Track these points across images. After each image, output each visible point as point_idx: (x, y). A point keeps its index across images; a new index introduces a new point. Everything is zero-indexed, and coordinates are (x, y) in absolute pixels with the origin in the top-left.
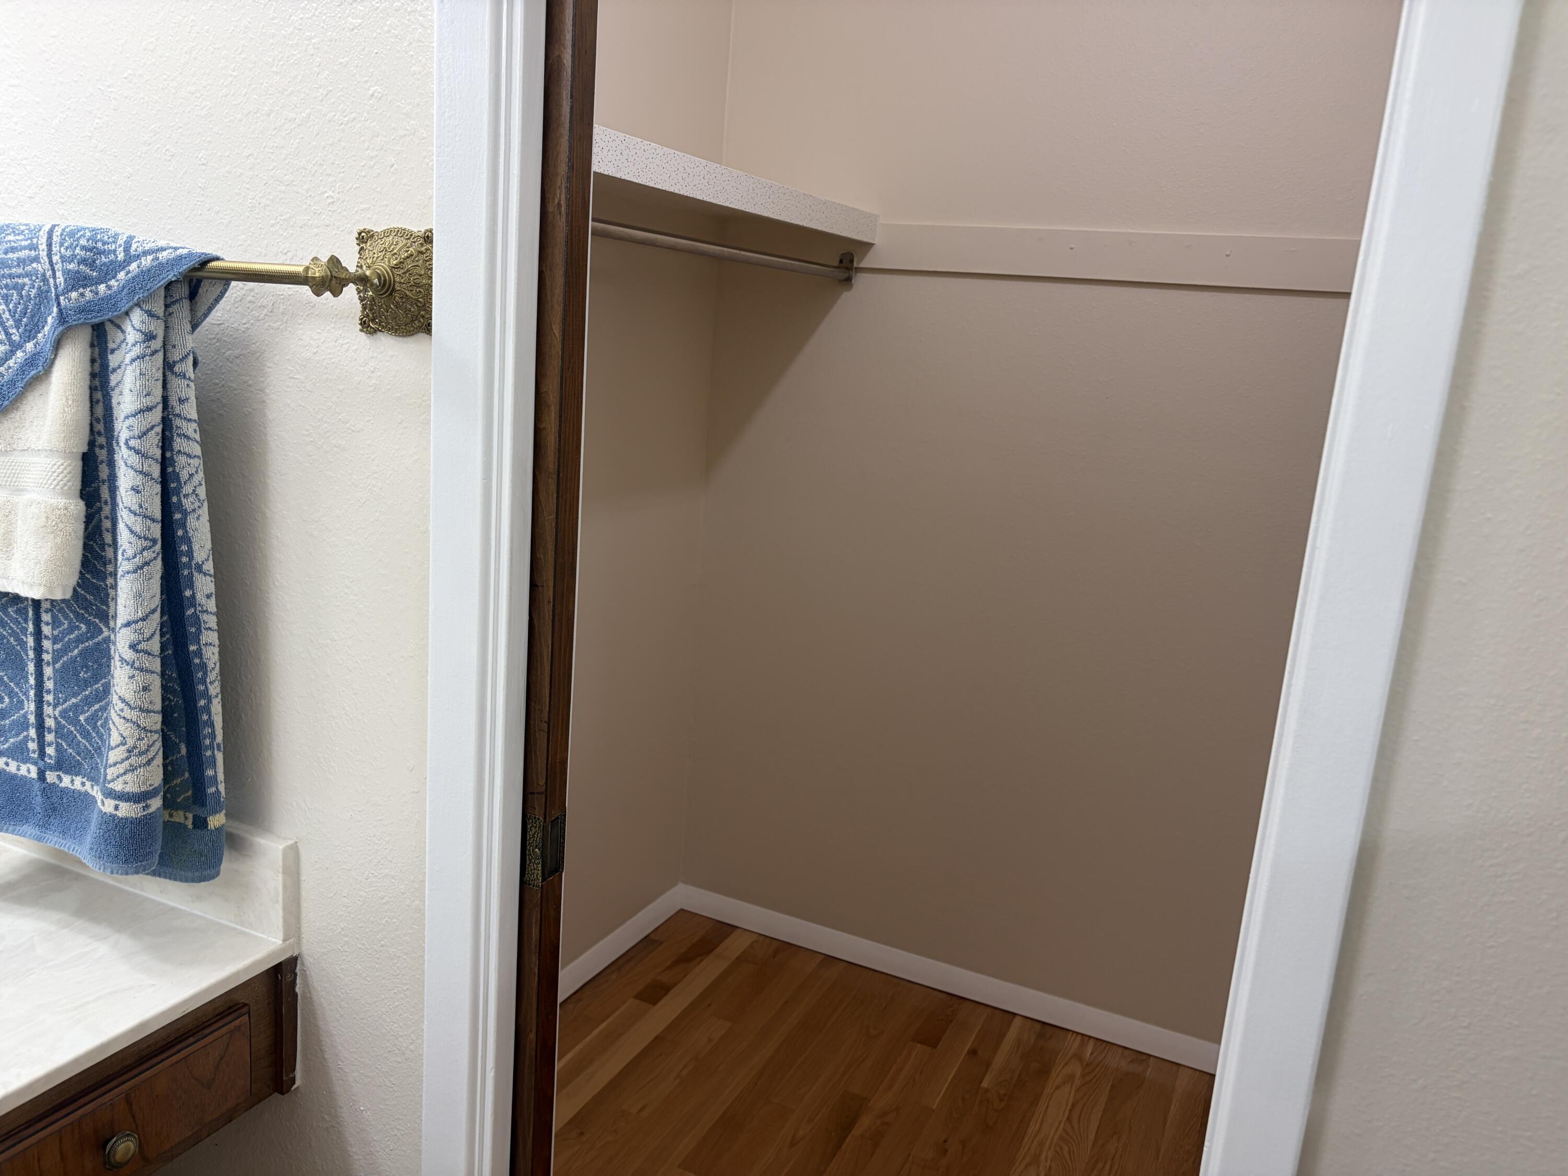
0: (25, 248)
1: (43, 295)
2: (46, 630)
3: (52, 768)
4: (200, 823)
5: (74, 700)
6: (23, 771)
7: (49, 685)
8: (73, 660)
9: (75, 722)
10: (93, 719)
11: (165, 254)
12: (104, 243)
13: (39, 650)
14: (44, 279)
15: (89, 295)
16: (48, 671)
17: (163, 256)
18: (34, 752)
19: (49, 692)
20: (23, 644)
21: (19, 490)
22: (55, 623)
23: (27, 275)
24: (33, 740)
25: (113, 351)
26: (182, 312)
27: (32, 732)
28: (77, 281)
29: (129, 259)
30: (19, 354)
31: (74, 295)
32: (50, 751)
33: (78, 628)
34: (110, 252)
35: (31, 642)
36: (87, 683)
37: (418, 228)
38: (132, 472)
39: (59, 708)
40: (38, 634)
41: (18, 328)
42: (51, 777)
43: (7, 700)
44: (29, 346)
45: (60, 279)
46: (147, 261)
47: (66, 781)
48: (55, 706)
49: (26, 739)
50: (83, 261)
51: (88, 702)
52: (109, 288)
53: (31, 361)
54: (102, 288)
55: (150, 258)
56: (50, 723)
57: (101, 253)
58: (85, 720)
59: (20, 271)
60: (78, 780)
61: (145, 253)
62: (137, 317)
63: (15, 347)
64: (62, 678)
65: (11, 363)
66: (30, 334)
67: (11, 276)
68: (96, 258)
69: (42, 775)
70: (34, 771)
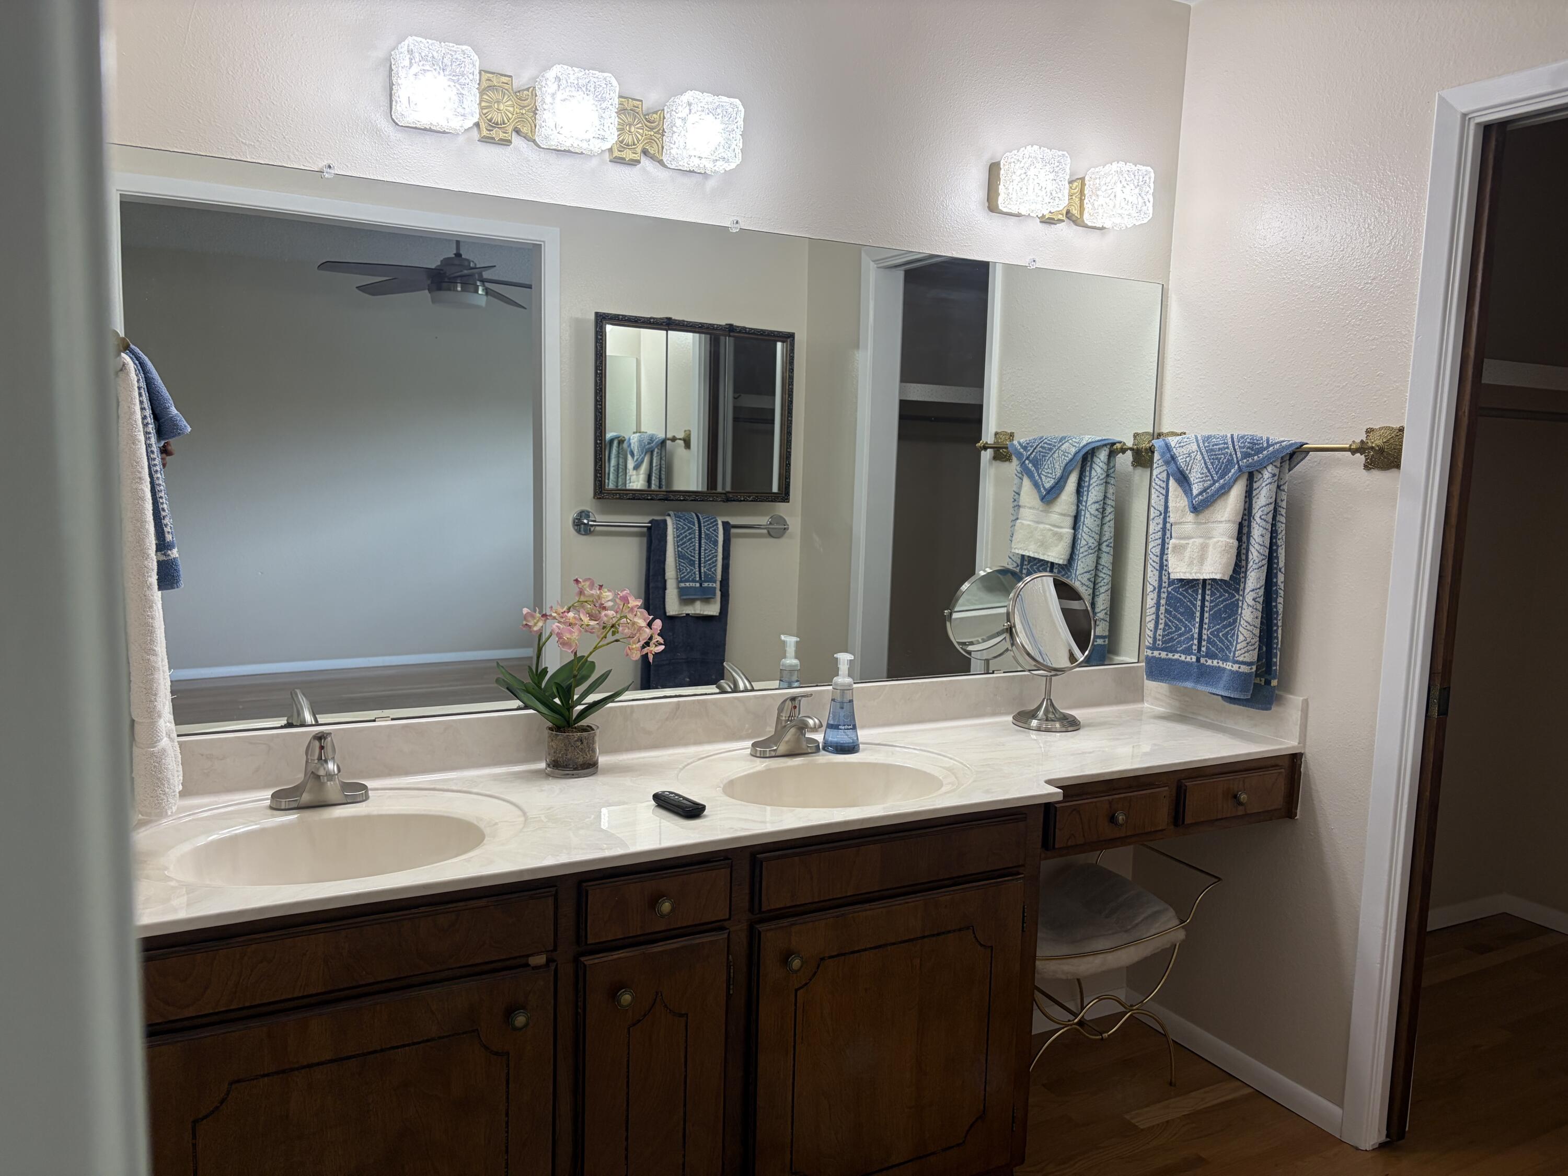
0: (1222, 444)
1: (1230, 462)
2: (1208, 598)
3: (1204, 657)
4: (1268, 683)
5: (1218, 627)
6: (1188, 659)
7: (1206, 621)
8: (1220, 609)
9: (1217, 636)
10: (1226, 635)
11: (1285, 443)
12: (1257, 441)
13: (1203, 606)
14: (1231, 455)
15: (1250, 460)
16: (1206, 615)
17: (1284, 444)
18: (1195, 650)
19: (1206, 624)
20: (1195, 606)
21: (1210, 538)
22: (1212, 594)
23: (1223, 454)
24: (1195, 645)
25: (1256, 482)
26: (1287, 466)
27: (1196, 642)
28: (1246, 455)
29: (1269, 446)
30: (1217, 484)
31: (1245, 461)
32: (1204, 649)
33: (1224, 595)
34: (1260, 444)
35: (1199, 603)
36: (1225, 619)
37: (1396, 426)
38: (1262, 529)
39: (1210, 630)
40: (1203, 600)
41: (1217, 474)
42: (1202, 660)
43: (1183, 629)
44: (1222, 481)
45: (1239, 455)
46: (1277, 446)
47: (1209, 662)
48: (1208, 630)
49: (1192, 645)
50: (1249, 448)
51: (1225, 627)
52: (1259, 457)
53: (1222, 487)
54: (1256, 457)
55: (1278, 445)
56: (1205, 637)
57: (1256, 444)
58: (1222, 635)
59: (1220, 452)
60: (1215, 662)
61: (1276, 443)
62: (1270, 468)
63: (1215, 482)
64: (1213, 618)
65: (1213, 488)
66: (1222, 477)
67: (1215, 455)
68: (1254, 447)
69: (1198, 660)
70: (1194, 659)
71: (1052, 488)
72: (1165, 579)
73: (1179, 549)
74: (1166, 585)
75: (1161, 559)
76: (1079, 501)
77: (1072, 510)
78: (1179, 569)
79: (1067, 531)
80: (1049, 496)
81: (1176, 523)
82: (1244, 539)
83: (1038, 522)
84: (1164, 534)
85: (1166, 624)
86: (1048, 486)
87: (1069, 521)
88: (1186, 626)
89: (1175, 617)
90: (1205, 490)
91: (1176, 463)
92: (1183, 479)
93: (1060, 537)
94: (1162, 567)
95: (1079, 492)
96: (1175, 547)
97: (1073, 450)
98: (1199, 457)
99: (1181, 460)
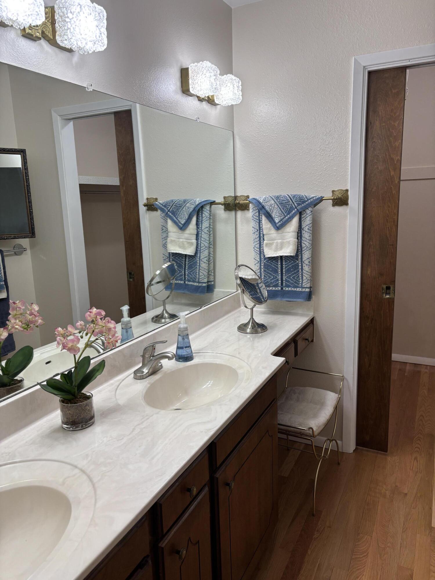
0: (286, 200)
2: (284, 263)
3: (284, 287)
5: (290, 274)
6: (277, 289)
7: (284, 273)
8: (290, 268)
9: (290, 278)
10: (294, 278)
11: (315, 198)
13: (282, 267)
14: (291, 205)
15: (301, 206)
16: (284, 270)
18: (280, 285)
21: (285, 239)
22: (286, 262)
23: (287, 205)
24: (280, 283)
25: (303, 215)
27: (280, 281)
28: (298, 204)
29: (308, 200)
30: (287, 217)
31: (299, 207)
32: (284, 284)
33: (291, 262)
34: (303, 199)
35: (279, 266)
36: (292, 271)
37: (344, 189)
38: (309, 234)
39: (286, 276)
40: (282, 264)
41: (286, 213)
42: (284, 289)
43: (272, 277)
44: (289, 216)
45: (296, 205)
47: (287, 289)
49: (278, 283)
50: (299, 201)
52: (304, 205)
53: (289, 218)
54: (303, 205)
55: (312, 199)
56: (284, 279)
57: (302, 199)
58: (292, 278)
59: (286, 204)
60: (290, 288)
63: (285, 216)
64: (287, 271)
65: (285, 219)
66: (289, 214)
67: (284, 205)
68: (301, 200)
69: (282, 289)
70: (280, 288)
71: (185, 223)
72: (262, 257)
73: (269, 245)
74: (263, 260)
75: (260, 249)
76: (198, 228)
77: (195, 232)
78: (269, 253)
79: (194, 241)
80: (183, 227)
81: (266, 234)
82: (299, 238)
83: (179, 239)
84: (260, 239)
85: (264, 276)
86: (183, 223)
87: (194, 237)
88: (273, 276)
89: (268, 273)
90: (281, 220)
91: (265, 209)
92: (269, 217)
93: (192, 244)
94: (261, 252)
95: (197, 224)
96: (267, 244)
97: (193, 207)
98: (276, 206)
99: (267, 208)
